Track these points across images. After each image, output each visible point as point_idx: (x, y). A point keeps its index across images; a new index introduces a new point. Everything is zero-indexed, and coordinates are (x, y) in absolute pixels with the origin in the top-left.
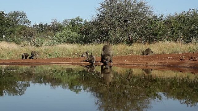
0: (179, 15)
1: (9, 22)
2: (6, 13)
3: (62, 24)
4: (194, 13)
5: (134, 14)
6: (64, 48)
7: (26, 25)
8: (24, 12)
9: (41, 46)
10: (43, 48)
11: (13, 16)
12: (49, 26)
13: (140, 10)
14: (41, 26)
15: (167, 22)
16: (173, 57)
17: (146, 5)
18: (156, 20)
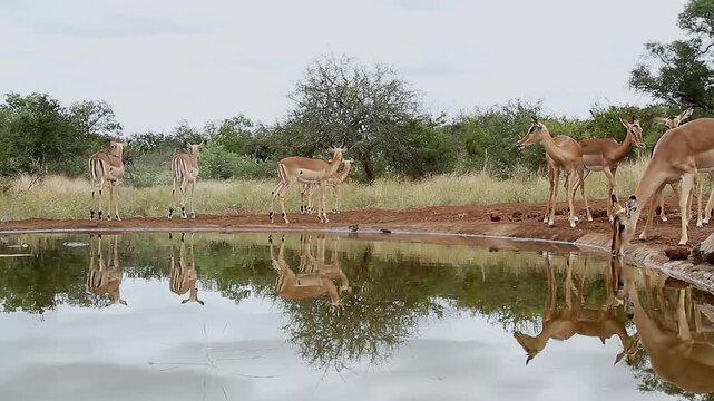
0: (483, 112)
1: (71, 128)
2: (62, 106)
3: (201, 132)
4: (520, 107)
5: (377, 108)
6: (205, 190)
7: (112, 133)
8: (109, 103)
9: (149, 185)
10: (154, 191)
11: (82, 111)
12: (168, 139)
13: (393, 98)
14: (149, 137)
15: (456, 128)
16: (470, 212)
17: (406, 88)
18: (431, 124)
